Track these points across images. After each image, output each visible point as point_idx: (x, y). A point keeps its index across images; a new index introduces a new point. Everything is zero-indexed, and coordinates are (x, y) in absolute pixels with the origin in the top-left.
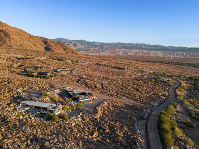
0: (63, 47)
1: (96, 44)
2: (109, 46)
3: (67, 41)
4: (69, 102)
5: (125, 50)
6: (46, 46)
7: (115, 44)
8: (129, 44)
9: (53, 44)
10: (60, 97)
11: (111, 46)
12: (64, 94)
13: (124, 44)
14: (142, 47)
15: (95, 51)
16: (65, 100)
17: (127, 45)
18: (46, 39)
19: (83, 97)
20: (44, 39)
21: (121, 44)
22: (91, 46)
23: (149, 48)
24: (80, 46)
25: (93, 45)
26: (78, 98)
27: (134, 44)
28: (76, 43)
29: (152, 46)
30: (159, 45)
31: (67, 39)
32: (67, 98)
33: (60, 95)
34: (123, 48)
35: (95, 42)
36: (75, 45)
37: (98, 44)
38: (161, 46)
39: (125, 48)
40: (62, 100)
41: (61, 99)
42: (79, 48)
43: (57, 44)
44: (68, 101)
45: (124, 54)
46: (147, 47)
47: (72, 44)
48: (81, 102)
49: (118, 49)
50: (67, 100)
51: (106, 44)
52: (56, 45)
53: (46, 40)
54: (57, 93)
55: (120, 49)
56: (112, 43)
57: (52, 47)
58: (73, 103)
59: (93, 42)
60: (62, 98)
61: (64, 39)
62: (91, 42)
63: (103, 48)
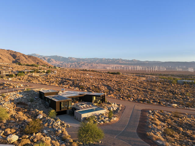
0: (35, 61)
1: (72, 60)
2: (86, 62)
3: (40, 57)
4: (49, 121)
5: (103, 65)
6: (14, 60)
7: (92, 60)
8: (106, 59)
9: (24, 58)
10: (18, 110)
11: (88, 61)
12: (32, 101)
13: (101, 60)
14: (119, 62)
15: (72, 66)
16: (35, 116)
17: (104, 60)
18: (15, 52)
19: (84, 106)
20: (13, 52)
21: (98, 59)
22: (67, 62)
23: (126, 63)
24: (55, 62)
25: (69, 60)
26: (74, 109)
27: (111, 59)
28: (50, 59)
29: (128, 61)
30: (135, 60)
31: (41, 55)
32: (41, 112)
33: (19, 104)
34: (100, 63)
35: (71, 58)
36: (49, 60)
37: (74, 60)
38: (137, 60)
39: (102, 63)
40: (25, 118)
41: (21, 113)
42: (53, 63)
43: (28, 57)
44: (44, 120)
45: (102, 68)
46: (124, 62)
47: (46, 60)
48: (85, 119)
49: (96, 64)
50: (41, 117)
51: (83, 60)
52: (26, 59)
53: (15, 54)
54: (13, 99)
55: (98, 64)
56: (89, 59)
57: (22, 60)
58: (62, 124)
59: (69, 58)
60: (25, 113)
61: (37, 55)
62: (67, 58)
63: (80, 63)
